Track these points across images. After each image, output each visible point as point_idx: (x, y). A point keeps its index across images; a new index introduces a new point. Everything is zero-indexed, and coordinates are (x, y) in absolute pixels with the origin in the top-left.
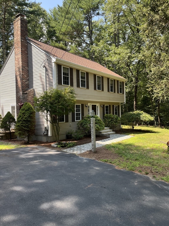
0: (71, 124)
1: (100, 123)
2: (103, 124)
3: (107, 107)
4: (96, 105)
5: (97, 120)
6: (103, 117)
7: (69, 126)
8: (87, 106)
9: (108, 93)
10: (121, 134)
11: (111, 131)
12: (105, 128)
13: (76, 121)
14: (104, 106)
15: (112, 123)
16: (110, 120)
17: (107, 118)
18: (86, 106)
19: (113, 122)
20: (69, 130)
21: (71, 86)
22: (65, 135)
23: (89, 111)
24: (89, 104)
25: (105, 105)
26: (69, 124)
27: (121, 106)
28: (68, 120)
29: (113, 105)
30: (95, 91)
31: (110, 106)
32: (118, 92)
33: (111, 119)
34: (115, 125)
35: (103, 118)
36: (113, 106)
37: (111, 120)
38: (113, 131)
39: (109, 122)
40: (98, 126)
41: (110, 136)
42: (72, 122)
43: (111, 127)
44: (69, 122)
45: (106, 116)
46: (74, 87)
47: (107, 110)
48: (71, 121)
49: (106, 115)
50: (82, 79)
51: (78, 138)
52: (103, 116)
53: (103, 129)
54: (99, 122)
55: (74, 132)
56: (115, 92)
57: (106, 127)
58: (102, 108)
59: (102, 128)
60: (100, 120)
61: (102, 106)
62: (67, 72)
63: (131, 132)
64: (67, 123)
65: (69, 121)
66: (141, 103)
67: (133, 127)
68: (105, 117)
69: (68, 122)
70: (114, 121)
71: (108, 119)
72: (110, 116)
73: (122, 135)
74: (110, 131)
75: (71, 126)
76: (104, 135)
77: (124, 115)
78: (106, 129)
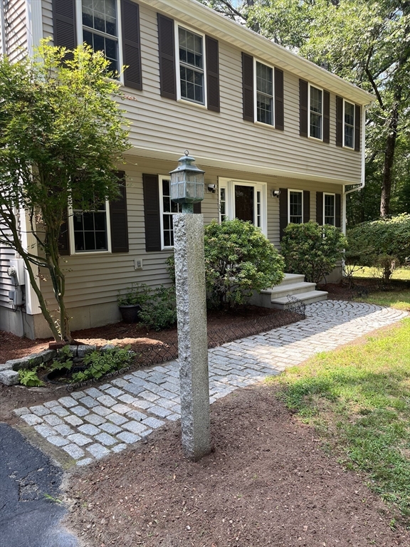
0: (140, 259)
1: (263, 255)
2: (278, 261)
3: (295, 197)
4: (252, 188)
5: (249, 241)
6: (282, 234)
7: (132, 269)
8: (212, 186)
9: (302, 141)
10: (349, 299)
11: (310, 287)
12: (287, 276)
13: (163, 247)
14: (284, 191)
15: (316, 255)
16: (306, 246)
17: (296, 238)
18: (210, 189)
19: (320, 253)
20: (130, 286)
21: (127, 84)
22: (115, 307)
23: (223, 212)
24: (223, 182)
25: (289, 191)
26: (132, 258)
27: (347, 196)
28: (127, 245)
29: (320, 190)
30: (248, 126)
31: (307, 194)
32: (339, 143)
33: (311, 242)
34: (328, 264)
35: (281, 238)
36: (319, 195)
37: (312, 247)
38: (317, 288)
39: (304, 253)
40: (253, 271)
41: (308, 308)
42: (144, 252)
43: (312, 274)
44: (131, 252)
45: (293, 228)
46: (145, 94)
47: (295, 209)
48: (144, 247)
49: (293, 225)
50: (187, 65)
51: (162, 320)
52: (281, 230)
53: (278, 281)
54: (261, 250)
55: (150, 294)
56: (327, 140)
57: (292, 272)
58: (276, 203)
59: (272, 277)
60: (264, 244)
61: (276, 192)
62: (105, 16)
63: (386, 291)
64: (121, 257)
65: (130, 247)
66: (400, 199)
67: (388, 273)
68: (290, 233)
69: (126, 250)
70: (323, 251)
71: (298, 243)
72: (308, 229)
73: (355, 305)
74: (307, 289)
75: (139, 270)
76: (282, 304)
77: (358, 229)
78: (289, 281)
